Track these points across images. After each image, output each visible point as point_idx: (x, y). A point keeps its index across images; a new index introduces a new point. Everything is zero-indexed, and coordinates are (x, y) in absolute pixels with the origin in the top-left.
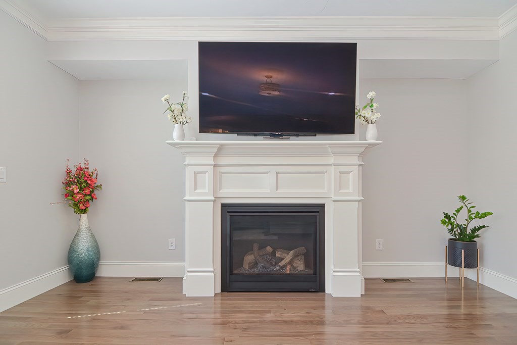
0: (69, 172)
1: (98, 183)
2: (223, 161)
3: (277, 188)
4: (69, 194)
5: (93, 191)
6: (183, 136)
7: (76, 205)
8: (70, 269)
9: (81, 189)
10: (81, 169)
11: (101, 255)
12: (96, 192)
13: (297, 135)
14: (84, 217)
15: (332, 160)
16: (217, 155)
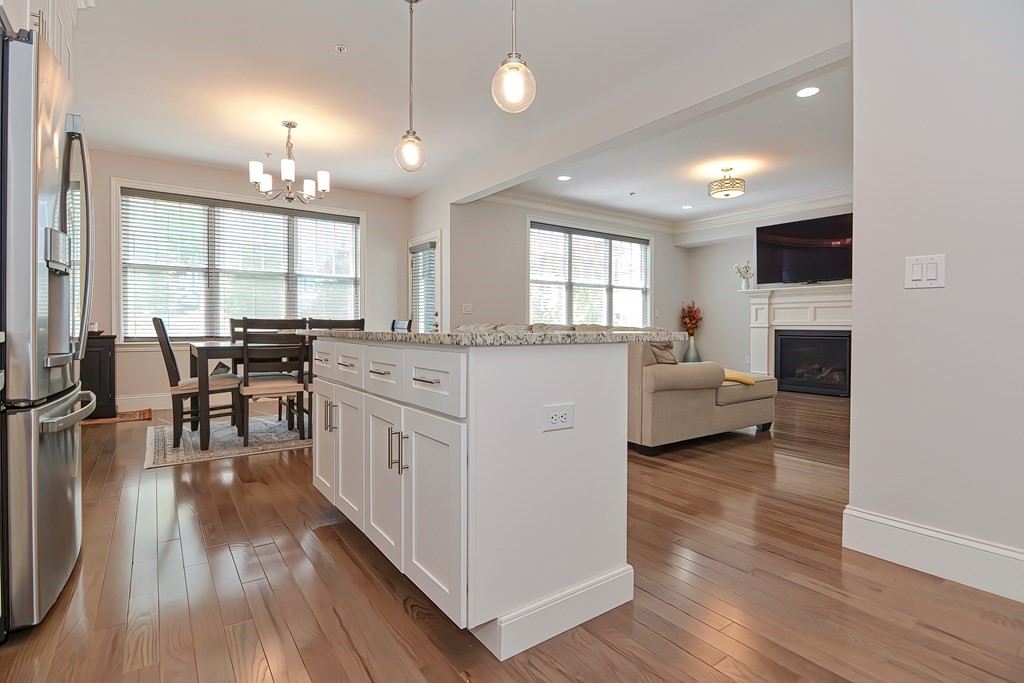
0: (684, 311)
1: (700, 317)
2: (774, 301)
3: (815, 319)
4: (683, 324)
5: (696, 322)
6: (748, 286)
7: (688, 331)
9: (690, 320)
12: (699, 322)
14: (692, 338)
16: (770, 297)
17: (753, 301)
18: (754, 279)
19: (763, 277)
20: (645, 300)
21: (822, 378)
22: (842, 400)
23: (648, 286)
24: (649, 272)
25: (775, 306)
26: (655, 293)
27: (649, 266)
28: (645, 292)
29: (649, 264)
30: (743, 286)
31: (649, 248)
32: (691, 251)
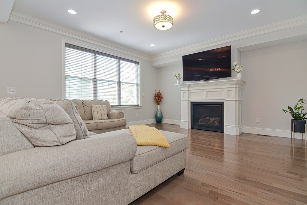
0: (155, 94)
1: (162, 97)
2: (191, 89)
3: (207, 97)
4: (156, 99)
5: (160, 99)
7: (157, 102)
8: (156, 120)
9: (158, 98)
10: (158, 93)
11: (163, 116)
12: (162, 99)
13: (212, 79)
14: (159, 105)
15: (225, 86)
16: (188, 87)
17: (182, 89)
18: (182, 79)
19: (186, 79)
20: (138, 89)
21: (210, 123)
22: (219, 134)
23: (139, 83)
24: (139, 76)
25: (191, 91)
26: (142, 86)
27: (139, 74)
28: (137, 85)
29: (139, 73)
30: (177, 82)
31: (139, 66)
32: (159, 69)
